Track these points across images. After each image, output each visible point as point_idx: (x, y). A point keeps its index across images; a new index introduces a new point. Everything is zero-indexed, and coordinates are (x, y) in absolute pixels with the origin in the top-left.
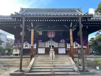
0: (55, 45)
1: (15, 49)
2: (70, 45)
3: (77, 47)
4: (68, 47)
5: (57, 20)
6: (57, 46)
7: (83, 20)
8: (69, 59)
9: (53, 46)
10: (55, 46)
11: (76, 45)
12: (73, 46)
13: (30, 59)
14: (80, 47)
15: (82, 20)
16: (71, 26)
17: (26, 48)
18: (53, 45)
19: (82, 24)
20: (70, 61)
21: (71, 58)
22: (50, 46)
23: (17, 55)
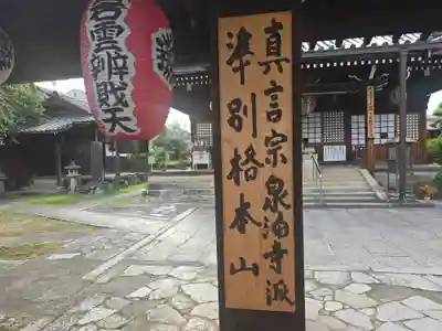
0: (312, 135)
1: (198, 152)
3: (384, 141)
4: (354, 142)
5: (332, 64)
6: (319, 141)
7: (413, 59)
10: (311, 141)
11: (381, 134)
14: (397, 140)
15: (409, 57)
16: (371, 77)
19: (409, 68)
20: (365, 179)
21: (365, 172)
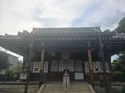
0: (70, 68)
1: (23, 74)
2: (90, 69)
3: (97, 72)
4: (86, 72)
6: (73, 71)
7: (104, 39)
8: (89, 88)
9: (68, 70)
10: (70, 71)
11: (96, 69)
12: (93, 71)
13: (38, 86)
14: (102, 72)
16: (89, 46)
17: (36, 72)
18: (68, 68)
19: (103, 43)
22: (65, 70)
23: (24, 80)
